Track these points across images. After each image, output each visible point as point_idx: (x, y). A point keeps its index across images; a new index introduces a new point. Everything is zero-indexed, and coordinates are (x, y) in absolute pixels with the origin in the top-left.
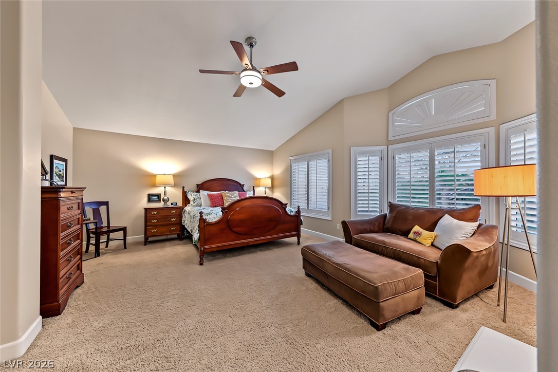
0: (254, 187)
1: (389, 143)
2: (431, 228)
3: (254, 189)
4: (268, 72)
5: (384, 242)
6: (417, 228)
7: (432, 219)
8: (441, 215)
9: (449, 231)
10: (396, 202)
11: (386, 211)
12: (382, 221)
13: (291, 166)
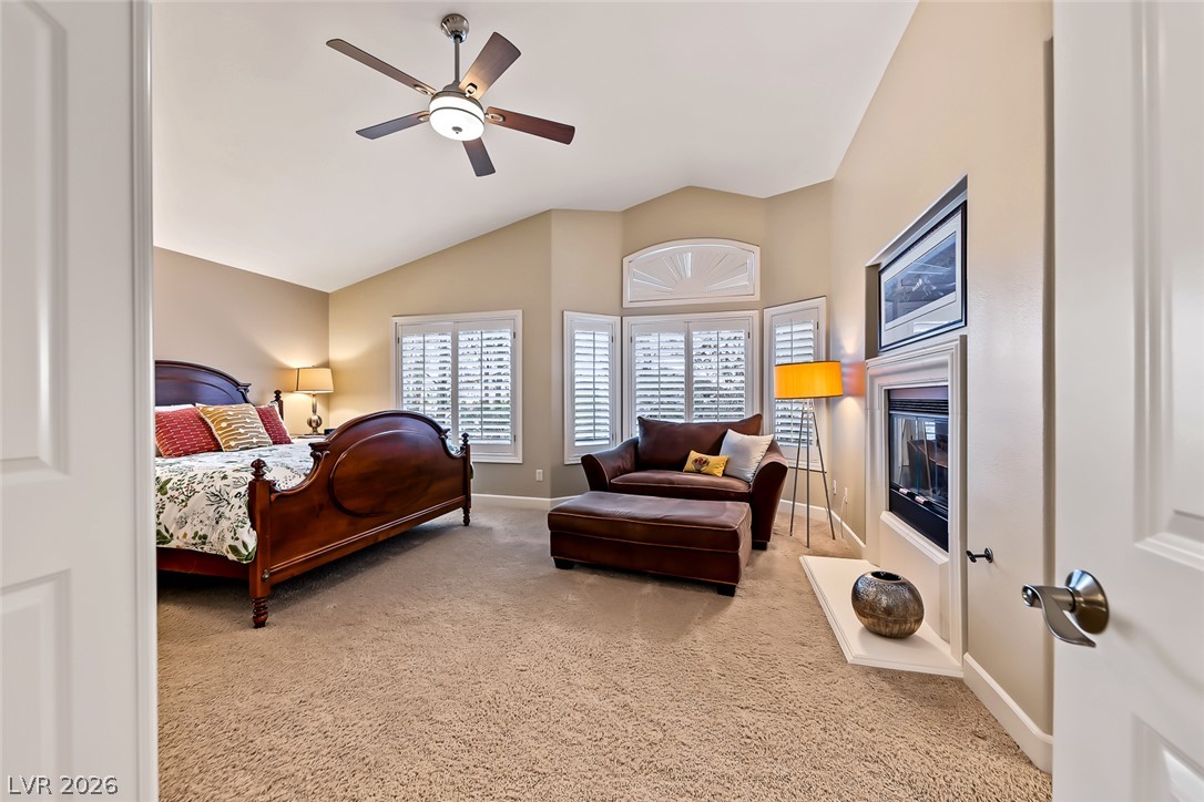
0: (278, 393)
1: (624, 313)
2: (715, 450)
3: (278, 398)
4: (504, 119)
5: (671, 482)
6: (694, 455)
7: (713, 438)
8: (721, 432)
9: (743, 452)
10: (645, 415)
11: (636, 433)
12: (632, 450)
13: (398, 340)
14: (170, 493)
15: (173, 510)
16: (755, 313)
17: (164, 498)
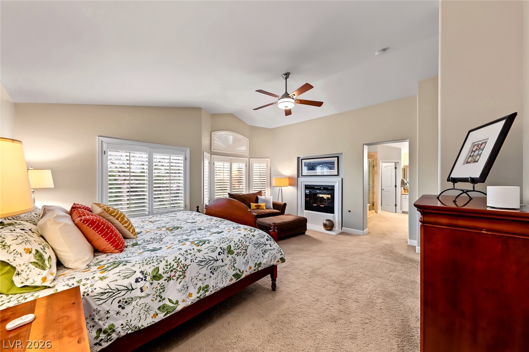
1: (212, 153)
13: (104, 152)
14: (236, 252)
15: (240, 260)
16: (248, 159)
17: (234, 255)
